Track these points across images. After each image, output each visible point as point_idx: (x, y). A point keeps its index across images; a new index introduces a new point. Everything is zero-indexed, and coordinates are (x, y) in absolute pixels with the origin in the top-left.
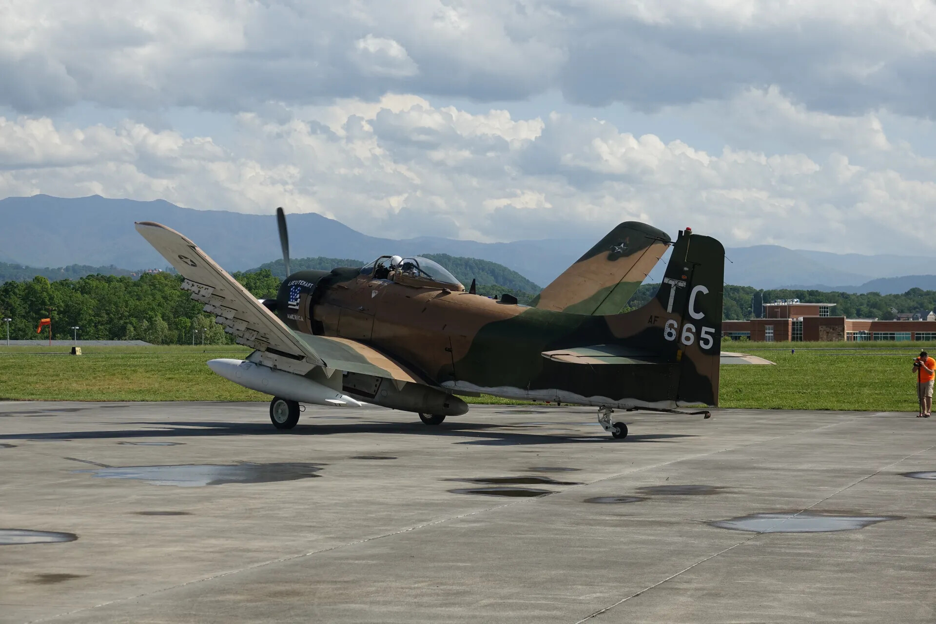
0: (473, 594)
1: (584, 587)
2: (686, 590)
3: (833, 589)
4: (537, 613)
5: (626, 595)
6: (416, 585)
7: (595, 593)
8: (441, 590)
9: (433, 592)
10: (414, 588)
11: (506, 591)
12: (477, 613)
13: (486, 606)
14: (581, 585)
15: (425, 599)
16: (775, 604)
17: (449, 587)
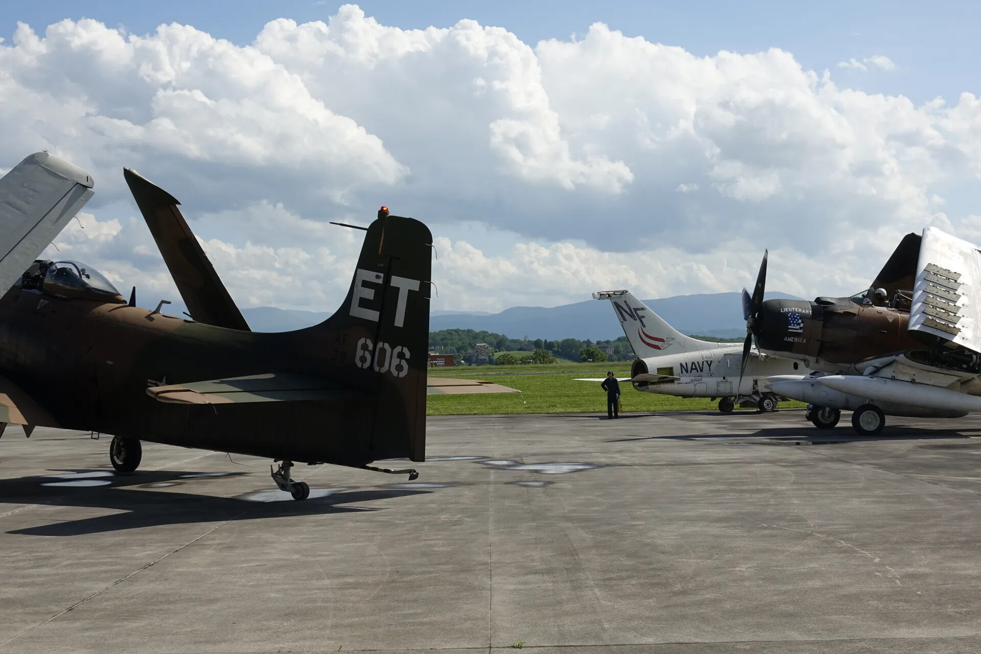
0: (56, 558)
1: (139, 548)
2: (213, 545)
3: (312, 538)
4: (104, 568)
5: (169, 552)
6: (14, 554)
7: (145, 551)
8: (33, 556)
9: (27, 558)
10: (12, 556)
11: (81, 554)
12: (59, 572)
13: (67, 566)
14: (136, 546)
15: (21, 564)
16: (273, 551)
17: (39, 554)
